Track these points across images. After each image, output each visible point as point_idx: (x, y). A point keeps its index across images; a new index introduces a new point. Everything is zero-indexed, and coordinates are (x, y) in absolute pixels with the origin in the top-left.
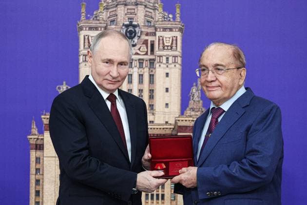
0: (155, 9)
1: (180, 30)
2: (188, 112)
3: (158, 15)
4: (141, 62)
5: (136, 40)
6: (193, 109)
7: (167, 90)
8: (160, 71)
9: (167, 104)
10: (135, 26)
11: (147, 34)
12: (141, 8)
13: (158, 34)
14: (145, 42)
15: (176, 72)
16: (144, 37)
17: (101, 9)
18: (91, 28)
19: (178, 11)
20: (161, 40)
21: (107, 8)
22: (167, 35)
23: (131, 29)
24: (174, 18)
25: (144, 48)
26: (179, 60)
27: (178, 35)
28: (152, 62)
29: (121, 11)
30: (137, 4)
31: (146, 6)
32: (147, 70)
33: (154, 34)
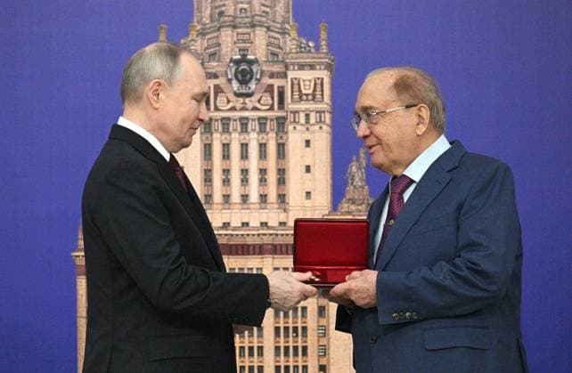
0: (284, 33)
1: (328, 67)
2: (345, 206)
3: (290, 43)
4: (262, 122)
5: (253, 85)
6: (353, 201)
7: (308, 169)
8: (295, 138)
9: (308, 194)
10: (251, 63)
11: (272, 76)
12: (260, 32)
13: (291, 74)
14: (270, 89)
15: (322, 139)
16: (267, 81)
17: (193, 35)
19: (323, 35)
20: (296, 84)
21: (202, 34)
22: (306, 75)
23: (244, 66)
24: (317, 47)
25: (267, 99)
26: (327, 118)
27: (325, 75)
28: (281, 122)
29: (227, 37)
30: (253, 26)
31: (268, 29)
32: (272, 135)
33: (285, 76)
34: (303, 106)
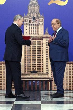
0: (38, 14)
1: (43, 18)
3: (39, 15)
4: (36, 24)
5: (35, 20)
6: (46, 34)
7: (41, 30)
8: (40, 26)
9: (41, 33)
10: (34, 17)
11: (37, 19)
12: (36, 14)
13: (39, 19)
14: (37, 20)
15: (43, 26)
16: (36, 19)
17: (28, 14)
18: (26, 18)
19: (43, 14)
20: (40, 20)
21: (29, 14)
22: (41, 19)
23: (34, 18)
24: (42, 16)
25: (36, 22)
26: (43, 24)
27: (43, 19)
28: (38, 24)
29: (32, 14)
30: (35, 13)
31: (37, 13)
32: (37, 26)
33: (38, 19)
34: (40, 22)
